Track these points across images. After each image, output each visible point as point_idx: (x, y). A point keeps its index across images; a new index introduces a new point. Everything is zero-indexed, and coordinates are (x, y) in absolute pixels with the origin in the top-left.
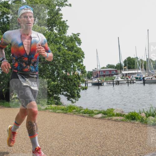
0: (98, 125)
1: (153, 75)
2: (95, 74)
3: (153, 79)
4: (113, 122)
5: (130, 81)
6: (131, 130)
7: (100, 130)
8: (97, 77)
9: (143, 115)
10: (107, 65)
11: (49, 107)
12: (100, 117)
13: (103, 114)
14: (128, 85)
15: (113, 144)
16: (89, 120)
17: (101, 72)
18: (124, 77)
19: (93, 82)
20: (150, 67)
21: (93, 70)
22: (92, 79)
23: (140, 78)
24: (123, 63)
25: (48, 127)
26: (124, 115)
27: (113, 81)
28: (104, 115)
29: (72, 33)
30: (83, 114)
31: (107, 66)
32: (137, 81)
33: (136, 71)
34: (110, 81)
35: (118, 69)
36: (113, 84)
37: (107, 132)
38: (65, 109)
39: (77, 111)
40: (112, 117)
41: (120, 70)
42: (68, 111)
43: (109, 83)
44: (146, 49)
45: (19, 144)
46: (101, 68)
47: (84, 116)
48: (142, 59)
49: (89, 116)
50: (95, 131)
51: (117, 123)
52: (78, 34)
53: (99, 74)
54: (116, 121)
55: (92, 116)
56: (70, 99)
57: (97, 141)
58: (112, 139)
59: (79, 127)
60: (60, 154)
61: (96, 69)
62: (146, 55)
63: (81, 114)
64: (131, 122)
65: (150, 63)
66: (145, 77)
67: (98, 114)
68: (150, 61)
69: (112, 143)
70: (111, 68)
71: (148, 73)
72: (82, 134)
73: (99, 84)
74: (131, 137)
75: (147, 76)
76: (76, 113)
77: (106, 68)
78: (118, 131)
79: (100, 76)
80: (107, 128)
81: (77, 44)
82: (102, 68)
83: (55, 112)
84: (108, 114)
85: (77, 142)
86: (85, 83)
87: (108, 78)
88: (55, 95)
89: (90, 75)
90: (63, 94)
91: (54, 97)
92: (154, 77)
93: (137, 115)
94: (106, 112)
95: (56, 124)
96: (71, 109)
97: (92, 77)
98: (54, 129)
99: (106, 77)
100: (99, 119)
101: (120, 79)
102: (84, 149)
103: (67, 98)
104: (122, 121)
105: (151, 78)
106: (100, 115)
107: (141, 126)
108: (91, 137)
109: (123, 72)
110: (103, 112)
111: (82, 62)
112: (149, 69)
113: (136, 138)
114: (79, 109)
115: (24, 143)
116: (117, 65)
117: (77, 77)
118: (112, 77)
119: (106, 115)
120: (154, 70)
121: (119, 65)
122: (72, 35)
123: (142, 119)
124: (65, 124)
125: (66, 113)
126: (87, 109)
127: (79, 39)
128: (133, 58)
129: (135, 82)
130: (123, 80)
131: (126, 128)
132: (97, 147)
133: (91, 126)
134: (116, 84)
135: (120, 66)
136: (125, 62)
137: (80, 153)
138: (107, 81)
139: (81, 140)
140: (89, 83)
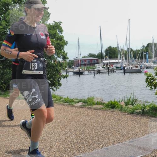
0: (78, 113)
1: (133, 65)
3: (133, 69)
4: (93, 110)
5: (111, 71)
6: (110, 118)
7: (80, 118)
8: (78, 66)
9: (123, 103)
12: (81, 106)
13: (83, 102)
14: (109, 74)
16: (69, 109)
17: (82, 61)
18: (104, 67)
19: (74, 70)
20: (130, 57)
21: (74, 59)
22: (73, 68)
23: (120, 68)
24: (104, 52)
26: (104, 104)
27: (94, 70)
28: (83, 104)
29: (54, 21)
30: (63, 102)
31: (88, 55)
32: (117, 70)
33: (117, 61)
34: (91, 70)
35: (99, 58)
36: (94, 73)
37: (86, 120)
40: (92, 106)
41: (101, 60)
43: (90, 72)
44: (126, 39)
46: (82, 57)
47: (64, 105)
48: (123, 49)
49: (70, 104)
50: (75, 119)
51: (97, 112)
52: (60, 23)
54: (96, 110)
55: (72, 105)
56: (51, 87)
57: (77, 130)
61: (77, 58)
62: (127, 45)
63: (61, 103)
64: (111, 110)
65: (130, 53)
66: (125, 66)
67: (78, 102)
68: (130, 51)
69: (91, 131)
70: (92, 57)
71: (128, 63)
72: (62, 123)
73: (79, 73)
74: (110, 125)
75: (127, 66)
76: (56, 101)
77: (87, 57)
78: (97, 120)
79: (81, 64)
80: (86, 117)
81: (58, 31)
82: (83, 57)
84: (89, 103)
85: (57, 130)
86: (66, 72)
87: (90, 67)
89: (71, 64)
92: (134, 67)
93: (117, 103)
94: (86, 100)
99: (87, 66)
100: (79, 107)
101: (101, 68)
102: (64, 137)
104: (102, 109)
105: (132, 68)
106: (80, 104)
107: (120, 114)
108: (71, 125)
109: (104, 61)
110: (83, 100)
111: (63, 49)
112: (129, 58)
113: (115, 126)
114: (59, 98)
115: (2, 132)
116: (98, 54)
118: (93, 66)
119: (86, 104)
120: (134, 60)
122: (53, 23)
123: (122, 107)
126: (67, 97)
127: (61, 27)
128: (113, 48)
129: (115, 72)
130: (104, 69)
131: (106, 116)
133: (71, 114)
134: (97, 73)
135: (101, 55)
136: (106, 51)
137: (60, 141)
138: (88, 70)
139: (60, 128)
140: (70, 72)
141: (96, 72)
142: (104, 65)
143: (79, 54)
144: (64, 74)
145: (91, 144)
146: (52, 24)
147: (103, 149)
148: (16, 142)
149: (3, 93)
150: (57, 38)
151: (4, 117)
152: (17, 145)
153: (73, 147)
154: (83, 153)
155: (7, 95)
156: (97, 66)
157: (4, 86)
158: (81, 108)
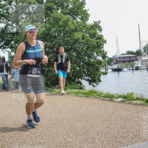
0: (119, 108)
2: (115, 61)
4: (133, 105)
7: (121, 113)
8: (117, 63)
10: (127, 51)
11: (71, 91)
12: (121, 101)
13: (123, 98)
15: (133, 126)
16: (110, 103)
17: (120, 58)
18: (143, 63)
19: (113, 67)
21: (113, 56)
22: (112, 65)
24: (143, 49)
25: (71, 109)
26: (143, 99)
27: (133, 67)
28: (124, 100)
30: (104, 98)
31: (127, 53)
34: (130, 66)
35: (137, 55)
36: (133, 70)
37: (127, 115)
38: (87, 93)
39: (98, 95)
40: (132, 101)
41: (140, 57)
42: (89, 95)
43: (129, 68)
45: (45, 124)
46: (120, 54)
47: (104, 100)
49: (110, 100)
50: (116, 114)
51: (137, 107)
52: (99, 22)
53: (119, 60)
54: (136, 105)
55: (112, 100)
57: (117, 124)
58: (132, 122)
59: (100, 109)
60: (83, 134)
61: (116, 55)
63: (102, 98)
67: (118, 98)
70: (130, 54)
72: (103, 117)
73: (118, 70)
76: (97, 97)
77: (125, 54)
78: (138, 115)
79: (120, 62)
80: (126, 111)
81: (98, 31)
82: (122, 54)
83: (78, 96)
84: (128, 98)
85: (99, 123)
86: (105, 69)
87: (128, 64)
88: (77, 80)
89: (110, 61)
90: (84, 79)
91: (77, 82)
94: (126, 96)
95: (79, 107)
96: (93, 93)
97: (112, 63)
98: (77, 111)
99: (125, 63)
100: (119, 102)
101: (139, 65)
102: (106, 130)
103: (88, 82)
104: (142, 105)
106: (120, 99)
108: (112, 119)
109: (142, 58)
110: (123, 96)
111: (103, 48)
114: (100, 94)
115: (49, 124)
116: (136, 51)
117: (98, 62)
118: (132, 63)
119: (126, 99)
121: (138, 51)
124: (87, 107)
125: (87, 97)
126: (108, 93)
127: (100, 26)
130: (143, 66)
132: (118, 129)
133: (112, 109)
134: (136, 70)
136: (145, 48)
137: (102, 134)
138: (126, 67)
139: (102, 121)
140: (109, 69)
141: (134, 68)
142: (143, 62)
143: (117, 52)
144: (104, 71)
145: (132, 138)
146: (92, 23)
147: (144, 143)
148: (62, 133)
149: (49, 88)
150: (97, 37)
151: (51, 111)
152: (63, 136)
153: (115, 140)
154: (125, 146)
155: (52, 91)
156: (136, 63)
157: (49, 82)
158: (121, 104)
